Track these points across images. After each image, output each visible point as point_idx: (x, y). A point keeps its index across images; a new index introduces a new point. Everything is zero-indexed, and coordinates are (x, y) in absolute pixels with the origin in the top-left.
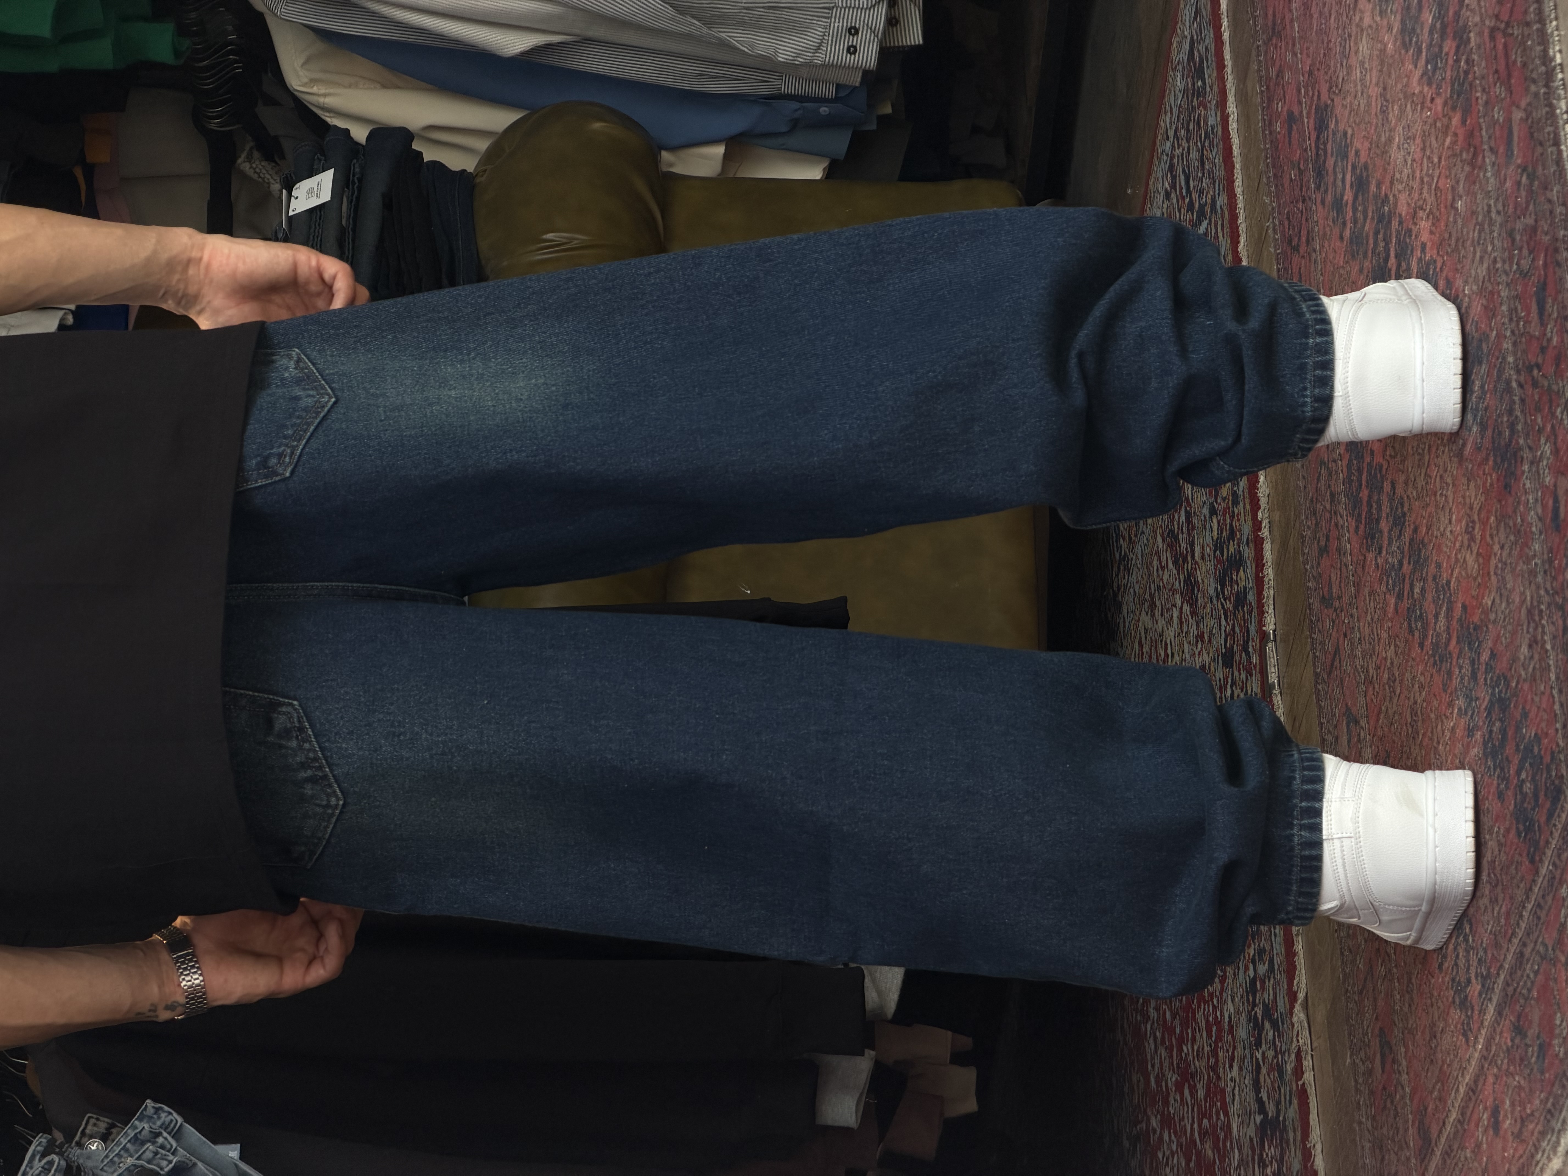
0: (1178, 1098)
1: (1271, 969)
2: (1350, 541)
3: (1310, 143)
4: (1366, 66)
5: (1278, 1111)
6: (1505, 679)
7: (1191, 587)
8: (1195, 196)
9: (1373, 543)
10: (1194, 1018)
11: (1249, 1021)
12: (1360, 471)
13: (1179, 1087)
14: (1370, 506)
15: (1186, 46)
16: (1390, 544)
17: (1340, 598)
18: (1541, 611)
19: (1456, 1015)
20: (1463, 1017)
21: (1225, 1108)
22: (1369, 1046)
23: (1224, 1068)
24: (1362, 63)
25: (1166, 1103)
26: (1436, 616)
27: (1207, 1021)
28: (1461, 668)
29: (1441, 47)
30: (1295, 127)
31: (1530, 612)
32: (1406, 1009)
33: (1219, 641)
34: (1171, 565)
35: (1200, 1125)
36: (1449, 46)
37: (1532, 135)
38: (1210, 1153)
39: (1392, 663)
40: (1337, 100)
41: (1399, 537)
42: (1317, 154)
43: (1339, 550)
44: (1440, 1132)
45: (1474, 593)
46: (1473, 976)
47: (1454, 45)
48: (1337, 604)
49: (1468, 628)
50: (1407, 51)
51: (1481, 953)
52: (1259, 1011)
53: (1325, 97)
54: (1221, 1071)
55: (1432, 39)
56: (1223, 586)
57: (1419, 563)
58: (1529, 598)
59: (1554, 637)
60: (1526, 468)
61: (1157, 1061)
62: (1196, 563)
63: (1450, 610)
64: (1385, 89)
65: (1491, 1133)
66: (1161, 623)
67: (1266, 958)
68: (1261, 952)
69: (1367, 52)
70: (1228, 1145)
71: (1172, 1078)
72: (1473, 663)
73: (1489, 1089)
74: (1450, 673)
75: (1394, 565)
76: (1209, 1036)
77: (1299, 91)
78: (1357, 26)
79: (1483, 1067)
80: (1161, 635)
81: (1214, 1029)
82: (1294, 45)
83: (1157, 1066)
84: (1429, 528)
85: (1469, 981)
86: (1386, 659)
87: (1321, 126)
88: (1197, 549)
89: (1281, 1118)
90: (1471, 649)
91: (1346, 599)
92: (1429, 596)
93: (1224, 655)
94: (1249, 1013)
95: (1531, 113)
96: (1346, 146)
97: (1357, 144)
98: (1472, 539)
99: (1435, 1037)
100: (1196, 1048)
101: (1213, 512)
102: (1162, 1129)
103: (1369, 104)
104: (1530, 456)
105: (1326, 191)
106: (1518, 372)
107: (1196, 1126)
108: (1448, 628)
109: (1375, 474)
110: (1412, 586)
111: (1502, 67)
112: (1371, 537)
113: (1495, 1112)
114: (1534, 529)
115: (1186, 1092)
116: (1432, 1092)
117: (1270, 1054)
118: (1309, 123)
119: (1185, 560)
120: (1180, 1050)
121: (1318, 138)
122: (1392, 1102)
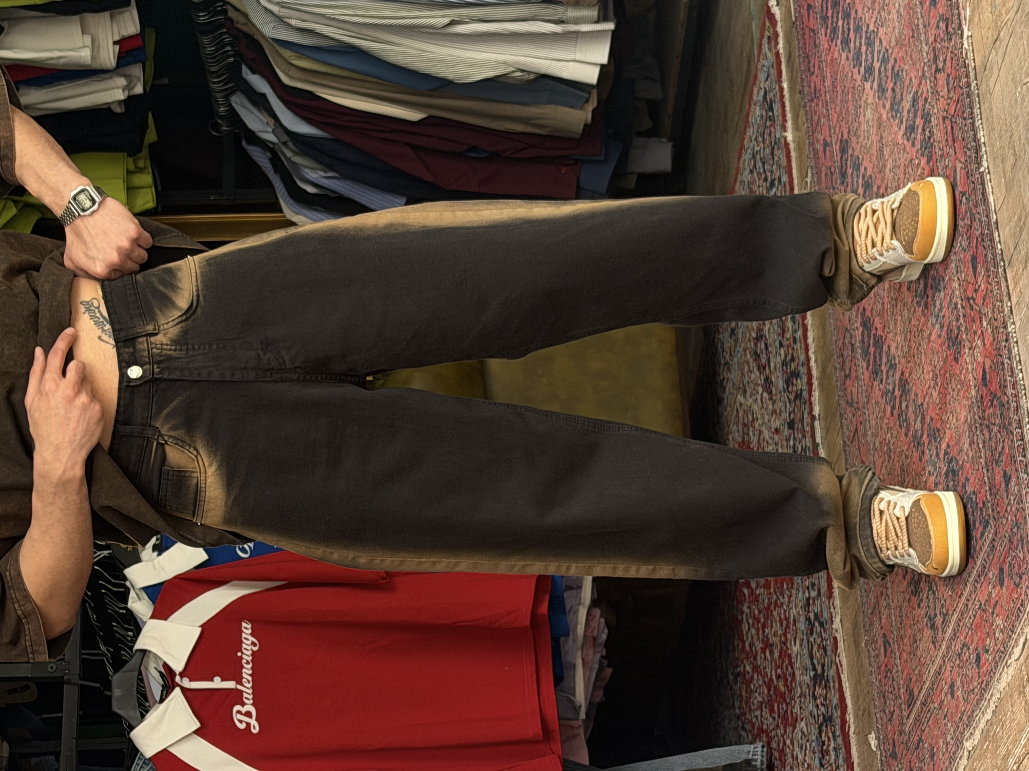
0: (763, 656)
1: (819, 594)
2: (864, 375)
3: (837, 158)
4: (870, 124)
5: (823, 671)
6: (956, 459)
7: (768, 383)
8: (769, 174)
9: (877, 377)
10: (772, 615)
11: (806, 620)
12: (869, 337)
13: (763, 651)
14: (875, 357)
15: (762, 93)
16: (887, 377)
17: (857, 403)
18: (976, 427)
19: (928, 632)
20: (933, 633)
21: (791, 663)
22: (877, 642)
23: (791, 644)
24: (868, 122)
25: (755, 659)
26: (915, 421)
27: (780, 617)
28: (930, 450)
29: (914, 122)
30: (827, 149)
31: (970, 427)
32: (899, 625)
33: (785, 415)
34: (755, 370)
35: (776, 671)
36: (919, 121)
37: (968, 177)
38: (782, 688)
39: (889, 442)
40: (854, 139)
41: (893, 375)
42: (842, 167)
43: (857, 377)
44: (919, 692)
45: (938, 412)
46: (938, 613)
47: (922, 122)
48: (855, 405)
49: (934, 430)
50: (894, 120)
51: (943, 602)
52: (812, 616)
53: (845, 136)
54: (788, 645)
55: (909, 117)
56: (788, 386)
57: (905, 392)
58: (969, 419)
59: (984, 442)
60: (967, 351)
61: (750, 635)
62: (771, 371)
63: (923, 418)
64: (881, 138)
65: (949, 697)
66: (750, 401)
67: (816, 587)
68: (813, 585)
69: (871, 117)
70: (794, 684)
71: (759, 646)
72: (937, 448)
73: (947, 673)
74: (923, 452)
75: (889, 391)
76: (781, 625)
77: (830, 130)
78: (865, 102)
79: (944, 662)
80: (750, 407)
81: (784, 622)
82: (827, 105)
83: (750, 638)
84: (910, 374)
85: (936, 615)
86: (885, 439)
87: (843, 150)
88: (772, 365)
89: (825, 674)
90: (935, 441)
91: (861, 405)
92: (911, 409)
93: (788, 424)
94: (806, 617)
95: (967, 166)
96: (859, 164)
97: (865, 164)
98: (937, 384)
99: (916, 642)
100: (773, 630)
101: (781, 345)
102: (753, 672)
103: (872, 144)
104: (969, 345)
105: (847, 186)
106: (962, 300)
107: (773, 673)
108: (922, 428)
109: (878, 340)
110: (900, 403)
111: (950, 139)
112: (876, 373)
113: (952, 686)
114: (971, 383)
115: (768, 654)
116: (914, 671)
117: (819, 641)
118: (836, 148)
119: (764, 368)
120: (764, 631)
121: (842, 157)
122: (891, 673)
